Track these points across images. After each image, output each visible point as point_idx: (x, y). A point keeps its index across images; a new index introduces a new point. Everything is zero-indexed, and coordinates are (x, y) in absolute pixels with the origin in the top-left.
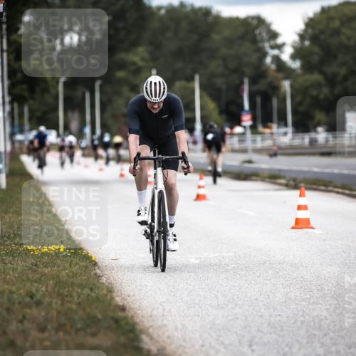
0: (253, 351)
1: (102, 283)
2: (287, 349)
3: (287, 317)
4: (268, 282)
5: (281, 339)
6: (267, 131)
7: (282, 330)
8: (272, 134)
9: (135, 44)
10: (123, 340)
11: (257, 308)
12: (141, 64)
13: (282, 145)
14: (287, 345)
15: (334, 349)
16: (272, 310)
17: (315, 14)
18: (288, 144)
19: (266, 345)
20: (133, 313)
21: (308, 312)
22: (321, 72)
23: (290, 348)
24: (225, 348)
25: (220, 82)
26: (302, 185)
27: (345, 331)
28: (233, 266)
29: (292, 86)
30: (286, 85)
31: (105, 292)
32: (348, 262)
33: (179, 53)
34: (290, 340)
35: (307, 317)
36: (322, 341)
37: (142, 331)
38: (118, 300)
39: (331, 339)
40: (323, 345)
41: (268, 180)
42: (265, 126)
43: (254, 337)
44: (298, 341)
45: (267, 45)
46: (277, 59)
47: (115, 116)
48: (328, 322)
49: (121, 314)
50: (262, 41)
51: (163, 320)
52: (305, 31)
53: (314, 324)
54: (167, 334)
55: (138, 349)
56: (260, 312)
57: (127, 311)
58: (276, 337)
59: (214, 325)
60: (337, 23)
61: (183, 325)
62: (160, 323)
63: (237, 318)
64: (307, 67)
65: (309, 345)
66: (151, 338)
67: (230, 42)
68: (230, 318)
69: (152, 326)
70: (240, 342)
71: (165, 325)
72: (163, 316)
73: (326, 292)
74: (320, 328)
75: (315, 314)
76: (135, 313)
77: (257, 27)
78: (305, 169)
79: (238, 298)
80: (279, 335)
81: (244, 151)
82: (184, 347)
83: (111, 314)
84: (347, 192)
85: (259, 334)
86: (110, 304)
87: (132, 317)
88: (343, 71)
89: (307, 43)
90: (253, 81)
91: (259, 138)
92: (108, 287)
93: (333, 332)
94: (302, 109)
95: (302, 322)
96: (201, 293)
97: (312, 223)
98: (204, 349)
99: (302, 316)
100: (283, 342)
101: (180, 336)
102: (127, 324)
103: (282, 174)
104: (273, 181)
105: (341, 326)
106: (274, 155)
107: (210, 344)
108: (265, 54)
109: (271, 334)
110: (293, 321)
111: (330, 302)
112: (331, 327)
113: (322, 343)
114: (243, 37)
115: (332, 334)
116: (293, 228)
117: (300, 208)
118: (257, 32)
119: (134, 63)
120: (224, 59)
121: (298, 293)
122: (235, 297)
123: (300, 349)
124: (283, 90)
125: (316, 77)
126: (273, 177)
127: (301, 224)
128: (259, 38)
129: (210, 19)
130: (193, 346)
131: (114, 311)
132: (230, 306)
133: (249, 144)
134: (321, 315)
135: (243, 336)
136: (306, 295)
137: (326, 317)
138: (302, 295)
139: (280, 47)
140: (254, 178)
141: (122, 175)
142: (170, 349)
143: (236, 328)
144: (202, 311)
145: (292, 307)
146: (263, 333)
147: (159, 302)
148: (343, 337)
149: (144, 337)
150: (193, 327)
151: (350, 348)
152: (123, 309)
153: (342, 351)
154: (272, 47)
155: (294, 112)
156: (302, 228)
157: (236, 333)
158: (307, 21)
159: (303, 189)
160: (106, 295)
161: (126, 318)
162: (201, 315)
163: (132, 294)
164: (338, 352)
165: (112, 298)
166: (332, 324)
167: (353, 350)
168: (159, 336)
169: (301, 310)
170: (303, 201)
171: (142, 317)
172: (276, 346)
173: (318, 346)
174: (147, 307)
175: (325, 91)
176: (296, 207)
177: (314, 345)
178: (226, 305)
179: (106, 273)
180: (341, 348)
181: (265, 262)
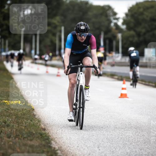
0: (99, 150)
1: (36, 118)
2: (114, 149)
3: (115, 136)
4: (107, 120)
5: (112, 145)
6: (110, 55)
7: (112, 141)
8: (112, 57)
9: (55, 15)
10: (43, 143)
12: (57, 24)
13: (116, 61)
14: (114, 148)
15: (134, 150)
17: (133, 6)
18: (119, 61)
19: (105, 147)
20: (49, 131)
22: (135, 31)
23: (115, 149)
24: (88, 148)
26: (124, 79)
27: (139, 143)
29: (122, 36)
30: (119, 36)
32: (142, 113)
33: (74, 20)
34: (115, 145)
36: (129, 146)
37: (52, 139)
38: (42, 125)
39: (133, 146)
41: (109, 76)
42: (110, 53)
43: (100, 144)
44: (119, 146)
45: (112, 18)
46: (116, 25)
47: (45, 46)
48: (132, 138)
49: (43, 132)
50: (110, 16)
53: (126, 139)
54: (63, 141)
55: (50, 147)
56: (103, 133)
57: (46, 130)
58: (110, 144)
59: (84, 138)
60: (141, 10)
61: (70, 137)
62: (60, 136)
63: (93, 136)
64: (129, 28)
65: (124, 148)
66: (56, 143)
67: (96, 16)
68: (90, 135)
69: (57, 137)
70: (94, 146)
71: (62, 137)
73: (132, 126)
74: (129, 141)
75: (127, 135)
77: (108, 10)
78: (126, 72)
79: (94, 127)
80: (111, 143)
82: (70, 147)
83: (39, 132)
84: (144, 83)
85: (102, 142)
86: (39, 127)
87: (48, 133)
88: (144, 31)
89: (129, 18)
90: (106, 33)
92: (38, 120)
95: (121, 138)
97: (128, 96)
98: (78, 148)
99: (122, 135)
101: (68, 142)
102: (46, 136)
103: (116, 74)
104: (112, 77)
105: (138, 141)
106: (113, 65)
107: (81, 146)
108: (111, 22)
109: (107, 142)
110: (117, 137)
111: (134, 130)
112: (133, 141)
113: (129, 148)
114: (102, 14)
115: (133, 144)
116: (120, 97)
117: (123, 89)
118: (108, 12)
119: (54, 24)
120: (93, 23)
121: (120, 125)
123: (119, 150)
124: (118, 38)
125: (132, 33)
126: (112, 75)
127: (123, 96)
128: (108, 15)
129: (88, 6)
130: (74, 147)
131: (40, 130)
134: (130, 136)
135: (96, 143)
136: (123, 126)
138: (122, 126)
139: (117, 19)
141: (47, 72)
142: (64, 148)
143: (93, 139)
146: (104, 142)
148: (138, 145)
149: (53, 142)
150: (74, 138)
151: (141, 150)
152: (44, 130)
153: (138, 151)
154: (114, 19)
155: (123, 47)
157: (93, 141)
158: (129, 8)
160: (37, 123)
161: (45, 133)
163: (49, 123)
164: (136, 152)
165: (40, 125)
167: (142, 151)
168: (59, 142)
169: (121, 133)
170: (124, 86)
171: (53, 133)
172: (109, 148)
173: (128, 149)
174: (55, 129)
175: (136, 39)
176: (121, 89)
177: (126, 148)
178: (89, 130)
179: (38, 114)
180: (137, 150)
181: (107, 112)
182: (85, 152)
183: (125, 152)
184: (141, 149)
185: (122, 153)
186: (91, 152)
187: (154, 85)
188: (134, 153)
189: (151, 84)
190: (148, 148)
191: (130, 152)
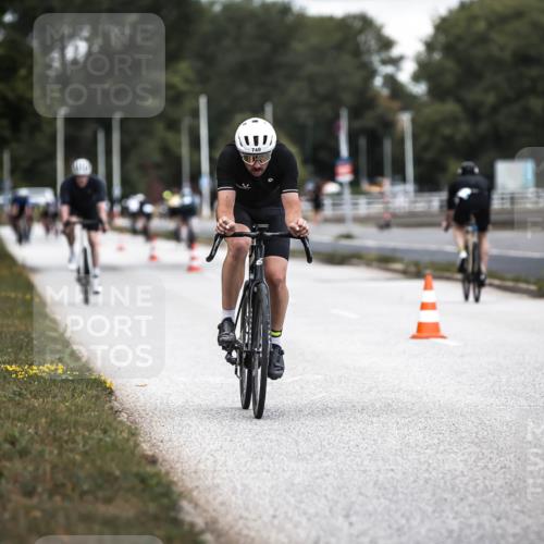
0: (351, 524)
1: (121, 422)
2: (403, 521)
3: (404, 473)
4: (375, 420)
5: (393, 507)
6: (375, 189)
7: (396, 492)
8: (382, 194)
10: (152, 508)
11: (358, 460)
12: (183, 87)
13: (397, 211)
14: (403, 516)
15: (474, 521)
16: (380, 463)
17: (451, 12)
18: (407, 210)
19: (370, 515)
20: (168, 467)
21: (435, 465)
22: (459, 100)
23: (408, 520)
24: (309, 519)
25: (303, 115)
26: (428, 272)
27: (492, 494)
28: (321, 395)
29: (414, 121)
30: (405, 120)
31: (125, 435)
32: (497, 389)
33: (242, 71)
34: (407, 507)
35: (434, 473)
36: (456, 508)
37: (181, 495)
38: (145, 446)
39: (470, 506)
40: (457, 515)
41: (375, 264)
42: (373, 182)
43: (353, 503)
44: (420, 509)
45: (376, 60)
46: (391, 81)
47: (142, 168)
48: (465, 480)
49: (150, 469)
50: (369, 52)
51: (213, 478)
52: (435, 36)
53: (445, 483)
54: (219, 499)
55: (177, 522)
56: (362, 465)
57: (158, 464)
58: (387, 503)
59: (293, 484)
60: (481, 26)
61: (243, 485)
62: (208, 482)
63: (327, 475)
64: (437, 92)
65: (437, 515)
66: (196, 506)
67: (319, 54)
68: (317, 474)
69: (197, 487)
70: (331, 511)
71: (218, 486)
72: (215, 471)
73: (464, 435)
74: (453, 489)
75: (447, 468)
76: (171, 468)
77: (361, 31)
78: (433, 247)
79: (329, 444)
80: (390, 500)
81: (340, 220)
82: (246, 519)
83: (135, 469)
85: (361, 498)
86: (133, 453)
87: (167, 473)
88: (491, 99)
89: (437, 56)
90: (355, 114)
91: (362, 201)
92: (130, 428)
93: (474, 495)
94: (429, 155)
95: (426, 481)
96: (273, 436)
97: (443, 330)
98: (276, 522)
99: (427, 470)
100: (397, 511)
101: (240, 502)
102: (159, 484)
103: (399, 255)
104: (383, 265)
105: (486, 487)
106: (385, 225)
107: (286, 513)
108: (373, 73)
109: (378, 498)
110: (412, 479)
111: (469, 450)
112: (470, 488)
113: (457, 513)
114: (339, 48)
115: (471, 499)
116: (414, 337)
117: (424, 306)
118: (362, 38)
119: (172, 87)
120: (311, 80)
121: (421, 436)
122: (325, 443)
123: (422, 521)
124: (399, 127)
125: (450, 107)
126: (384, 260)
127: (425, 331)
128: (363, 48)
129: (289, 19)
130: (260, 517)
131: (139, 464)
132: (316, 456)
133: (347, 210)
134: (455, 470)
135: (337, 502)
136: (433, 438)
137: (462, 472)
138: (427, 439)
139: (396, 62)
140: (355, 261)
141: (153, 258)
142: (223, 523)
143: (326, 489)
144: (273, 463)
145: (410, 457)
146: (367, 497)
147: (208, 450)
148: (489, 503)
149: (185, 504)
150: (259, 488)
151: (499, 519)
152: (153, 461)
153: (487, 526)
154: (385, 62)
155: (417, 161)
156: (427, 337)
157: (326, 496)
158: (438, 21)
159: (429, 278)
160: (128, 440)
161: (157, 474)
162: (272, 471)
163: (167, 438)
164: (480, 526)
165: (137, 445)
166: (472, 484)
167: (503, 522)
168: (208, 502)
169: (425, 462)
170: (429, 297)
171: (183, 473)
172: (386, 517)
173: (451, 516)
174: (189, 458)
175: (464, 129)
176: (419, 305)
177: (445, 515)
178: (311, 455)
179: (127, 406)
180: (485, 519)
181: (370, 390)
182: (302, 534)
183: (444, 531)
184: (498, 514)
185: (432, 535)
186: (322, 533)
187: (533, 287)
188: (474, 530)
189: (523, 286)
190: (523, 512)
191: (461, 530)
